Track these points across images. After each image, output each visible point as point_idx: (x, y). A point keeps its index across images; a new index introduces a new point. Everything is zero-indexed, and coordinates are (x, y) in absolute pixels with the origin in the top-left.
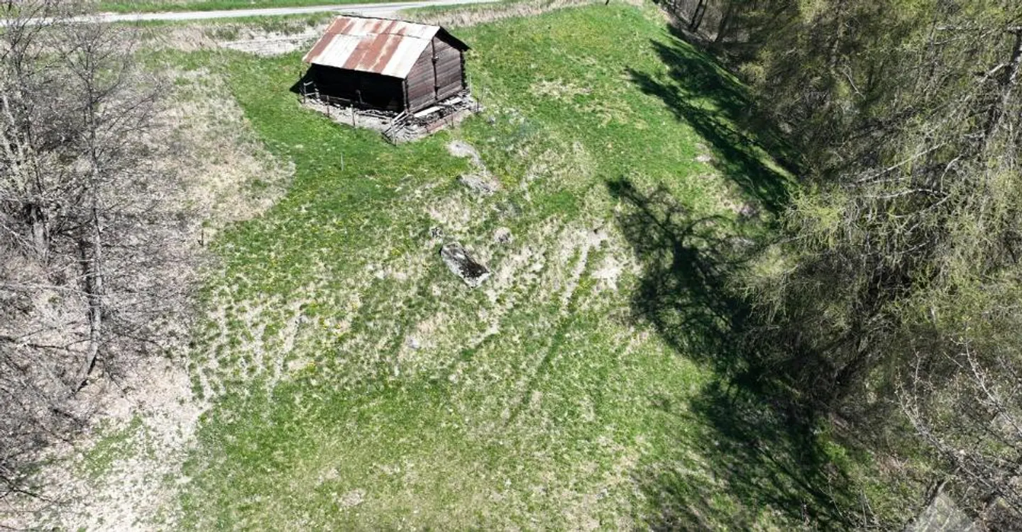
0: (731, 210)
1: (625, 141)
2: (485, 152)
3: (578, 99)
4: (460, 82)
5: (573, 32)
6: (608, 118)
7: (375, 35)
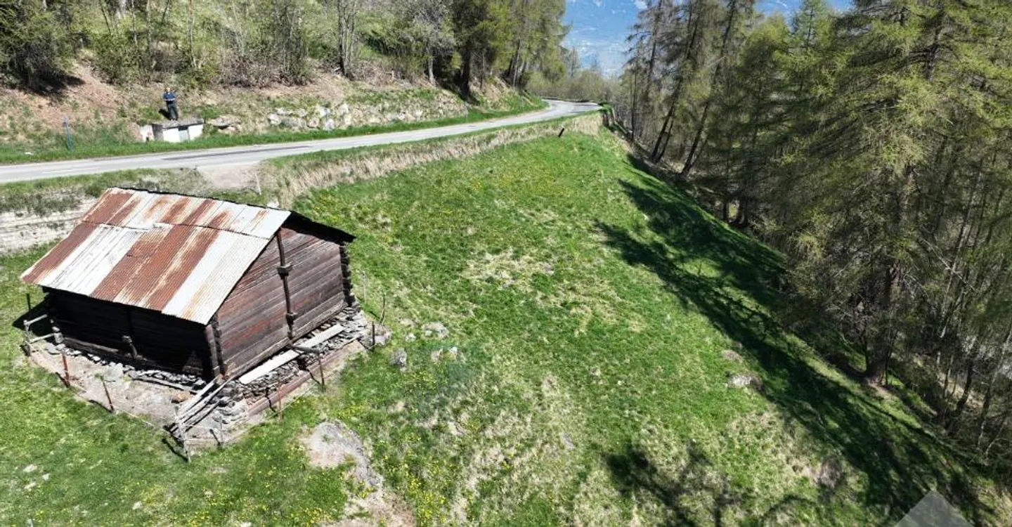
0: (805, 479)
1: (620, 360)
2: (384, 436)
3: (539, 282)
4: (341, 295)
5: (522, 176)
6: (586, 314)
7: (168, 227)
